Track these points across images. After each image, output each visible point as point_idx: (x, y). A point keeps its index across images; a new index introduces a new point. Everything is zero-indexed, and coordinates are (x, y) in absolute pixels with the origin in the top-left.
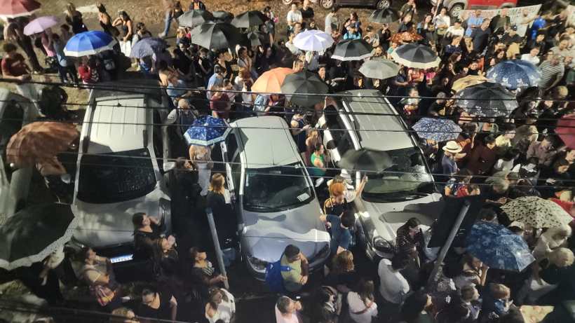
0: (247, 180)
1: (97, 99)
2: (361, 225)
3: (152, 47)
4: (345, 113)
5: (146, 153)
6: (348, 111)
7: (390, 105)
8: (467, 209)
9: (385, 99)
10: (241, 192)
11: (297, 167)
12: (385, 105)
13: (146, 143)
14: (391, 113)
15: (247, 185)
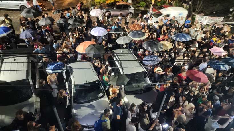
0: (75, 90)
1: (4, 58)
2: (125, 105)
3: (31, 33)
4: (117, 60)
5: (27, 81)
6: (118, 59)
7: (135, 57)
8: (166, 96)
9: (133, 54)
10: (72, 95)
11: (97, 82)
12: (133, 57)
13: (27, 76)
14: (136, 60)
15: (75, 92)
